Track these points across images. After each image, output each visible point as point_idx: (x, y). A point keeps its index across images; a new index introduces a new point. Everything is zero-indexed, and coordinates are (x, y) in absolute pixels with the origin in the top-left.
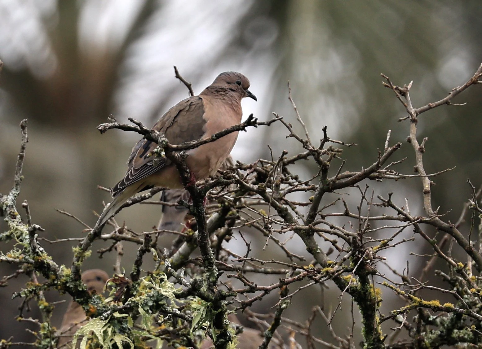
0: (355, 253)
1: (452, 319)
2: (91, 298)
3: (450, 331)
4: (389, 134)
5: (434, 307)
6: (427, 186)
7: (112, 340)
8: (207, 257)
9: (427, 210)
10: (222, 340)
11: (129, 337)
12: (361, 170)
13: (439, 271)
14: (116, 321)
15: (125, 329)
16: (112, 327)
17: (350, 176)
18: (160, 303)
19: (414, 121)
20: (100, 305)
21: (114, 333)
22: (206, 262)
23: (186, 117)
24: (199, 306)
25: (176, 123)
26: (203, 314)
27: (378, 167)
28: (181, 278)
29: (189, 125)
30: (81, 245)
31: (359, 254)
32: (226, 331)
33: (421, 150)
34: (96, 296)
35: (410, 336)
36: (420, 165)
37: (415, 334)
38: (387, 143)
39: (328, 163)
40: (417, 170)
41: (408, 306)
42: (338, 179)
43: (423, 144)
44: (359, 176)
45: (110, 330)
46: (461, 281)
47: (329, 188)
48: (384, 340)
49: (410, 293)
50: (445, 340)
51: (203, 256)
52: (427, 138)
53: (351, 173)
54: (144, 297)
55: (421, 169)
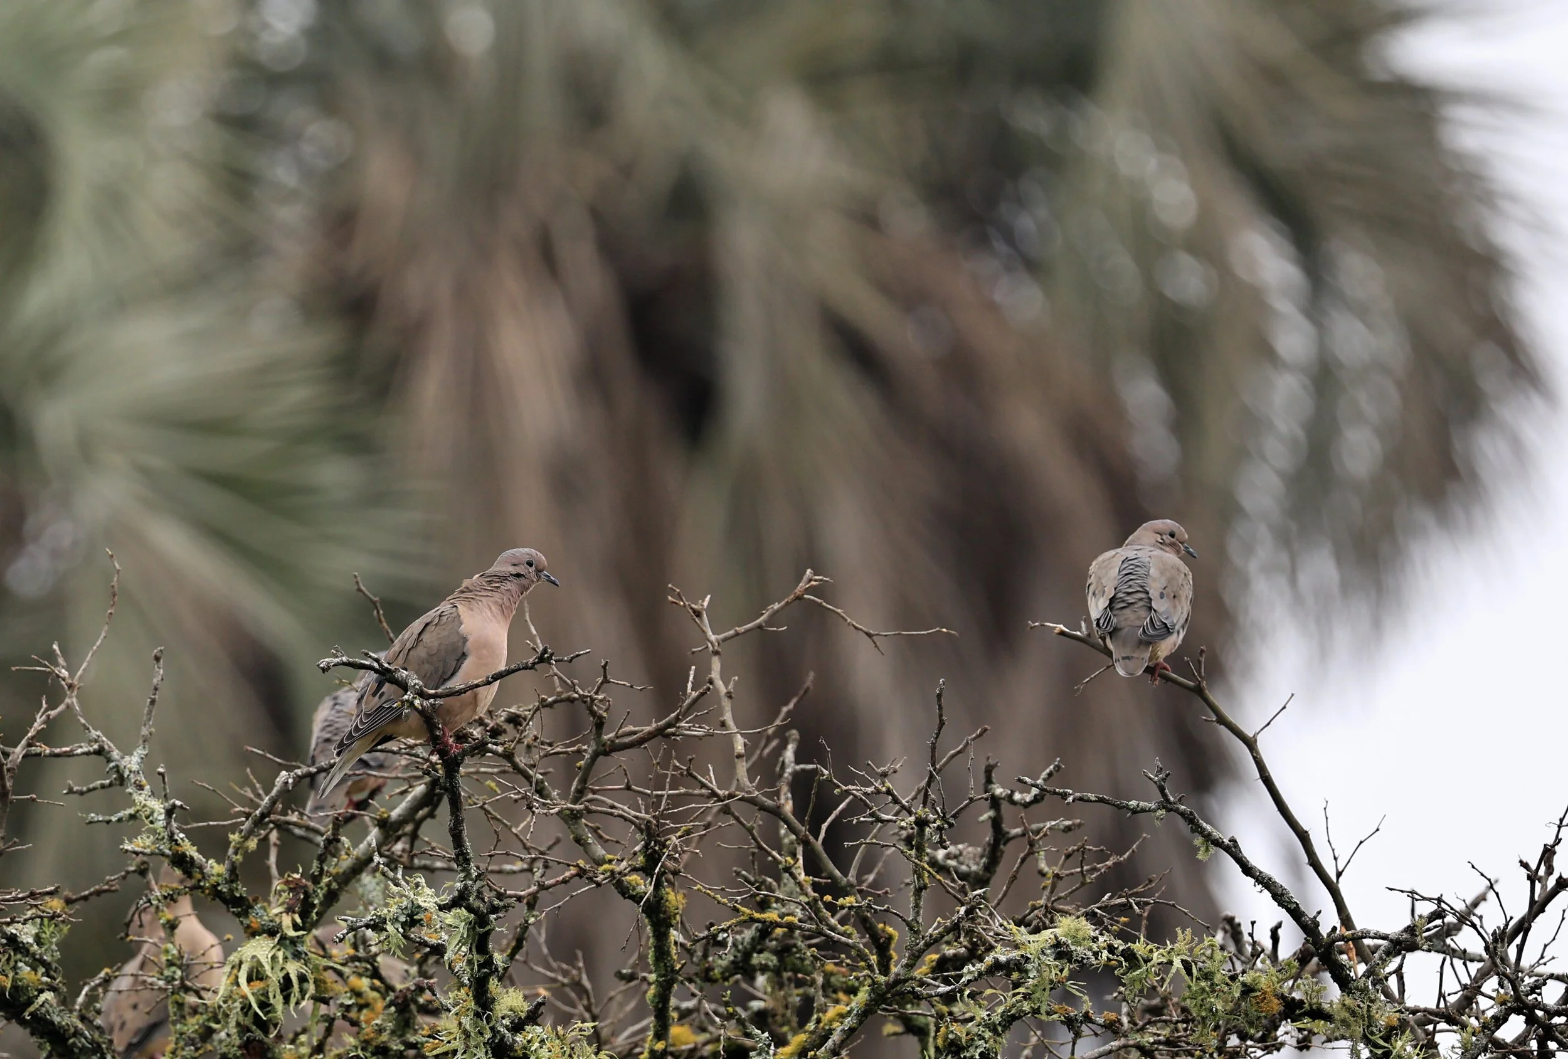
0: (650, 843)
1: (753, 939)
2: (252, 907)
3: (747, 955)
4: (692, 673)
5: (771, 922)
6: (740, 748)
7: (282, 969)
8: (461, 851)
9: (741, 781)
10: (486, 970)
11: (306, 965)
12: (649, 724)
13: (739, 869)
14: (288, 942)
15: (300, 953)
16: (283, 950)
17: (635, 733)
18: (415, 917)
19: (716, 653)
20: (265, 918)
21: (285, 958)
22: (461, 858)
23: (434, 634)
24: (456, 922)
25: (421, 643)
26: (463, 934)
27: (677, 719)
28: (399, 879)
29: (440, 645)
30: (241, 831)
31: (655, 845)
32: (491, 957)
33: (729, 695)
34: (259, 905)
35: (692, 962)
36: (728, 717)
37: (700, 960)
38: (690, 685)
39: (605, 715)
40: (723, 725)
41: (734, 921)
42: (617, 737)
43: (731, 687)
44: (650, 733)
45: (280, 955)
46: (770, 883)
47: (605, 750)
48: (680, 969)
49: (736, 902)
50: (741, 968)
51: (455, 849)
52: (736, 678)
53: (637, 729)
54: (394, 909)
55: (730, 722)
